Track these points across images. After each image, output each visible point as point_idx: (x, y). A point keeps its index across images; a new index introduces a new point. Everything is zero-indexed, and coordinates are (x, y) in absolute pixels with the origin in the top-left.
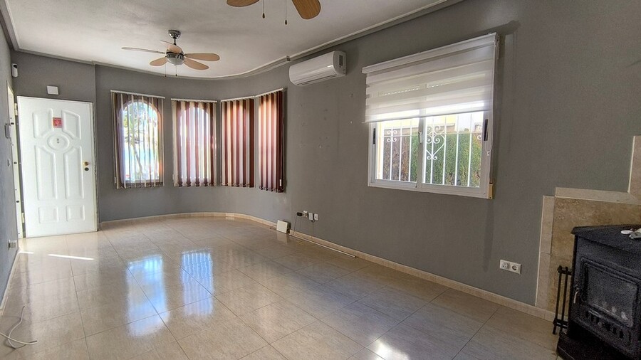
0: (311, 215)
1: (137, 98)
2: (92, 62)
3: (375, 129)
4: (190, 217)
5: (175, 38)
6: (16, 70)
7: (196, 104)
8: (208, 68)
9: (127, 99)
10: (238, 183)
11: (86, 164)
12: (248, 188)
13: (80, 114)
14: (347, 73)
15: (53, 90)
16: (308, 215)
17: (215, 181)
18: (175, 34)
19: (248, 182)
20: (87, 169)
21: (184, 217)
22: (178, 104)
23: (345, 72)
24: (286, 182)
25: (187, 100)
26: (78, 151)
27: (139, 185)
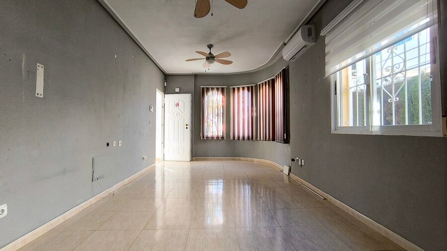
0: (300, 160)
1: (213, 89)
2: (193, 73)
3: (336, 81)
4: (240, 160)
5: (210, 49)
6: (165, 83)
7: (243, 88)
8: (232, 62)
9: (208, 89)
10: (266, 138)
11: (187, 125)
12: (271, 142)
13: (185, 100)
14: (316, 41)
15: (177, 90)
16: (298, 160)
17: (254, 137)
18: (210, 47)
19: (271, 137)
20: (187, 128)
21: (237, 160)
22: (234, 89)
23: (314, 40)
24: (289, 135)
25: (238, 87)
26: (184, 118)
27: (213, 138)
